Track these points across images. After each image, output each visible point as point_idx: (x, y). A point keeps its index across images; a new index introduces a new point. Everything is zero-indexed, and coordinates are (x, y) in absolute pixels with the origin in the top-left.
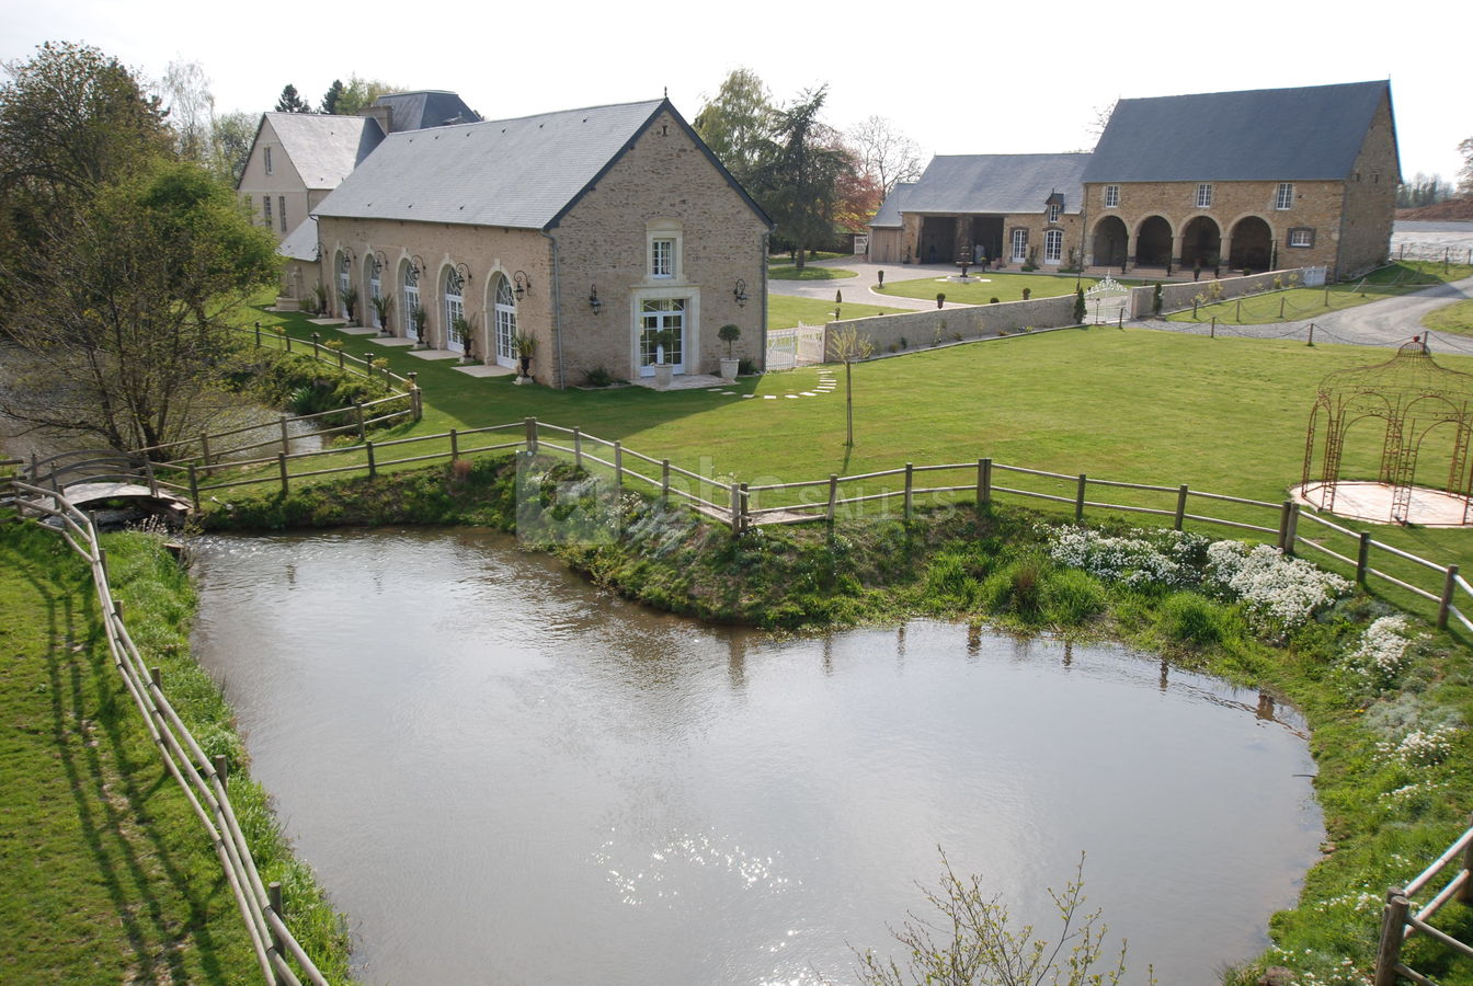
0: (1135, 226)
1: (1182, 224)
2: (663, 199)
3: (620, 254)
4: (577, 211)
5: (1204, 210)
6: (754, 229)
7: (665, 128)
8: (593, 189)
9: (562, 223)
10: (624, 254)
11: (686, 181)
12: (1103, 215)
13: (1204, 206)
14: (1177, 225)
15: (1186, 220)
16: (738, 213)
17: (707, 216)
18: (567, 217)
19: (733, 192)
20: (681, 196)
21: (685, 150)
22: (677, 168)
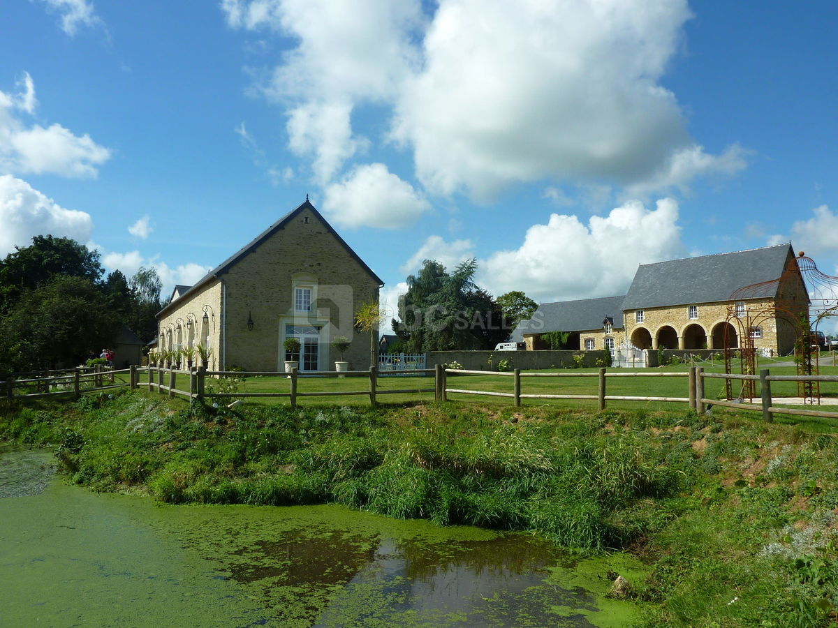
0: (655, 332)
1: (683, 330)
2: (304, 261)
3: (273, 294)
4: (241, 264)
5: (694, 321)
6: (369, 285)
7: (307, 218)
8: (254, 252)
9: (231, 271)
10: (275, 295)
11: (321, 252)
12: (636, 328)
13: (694, 318)
14: (680, 330)
15: (684, 327)
16: (357, 274)
17: (336, 274)
18: (235, 268)
19: (354, 261)
20: (317, 260)
21: (321, 233)
22: (315, 243)
